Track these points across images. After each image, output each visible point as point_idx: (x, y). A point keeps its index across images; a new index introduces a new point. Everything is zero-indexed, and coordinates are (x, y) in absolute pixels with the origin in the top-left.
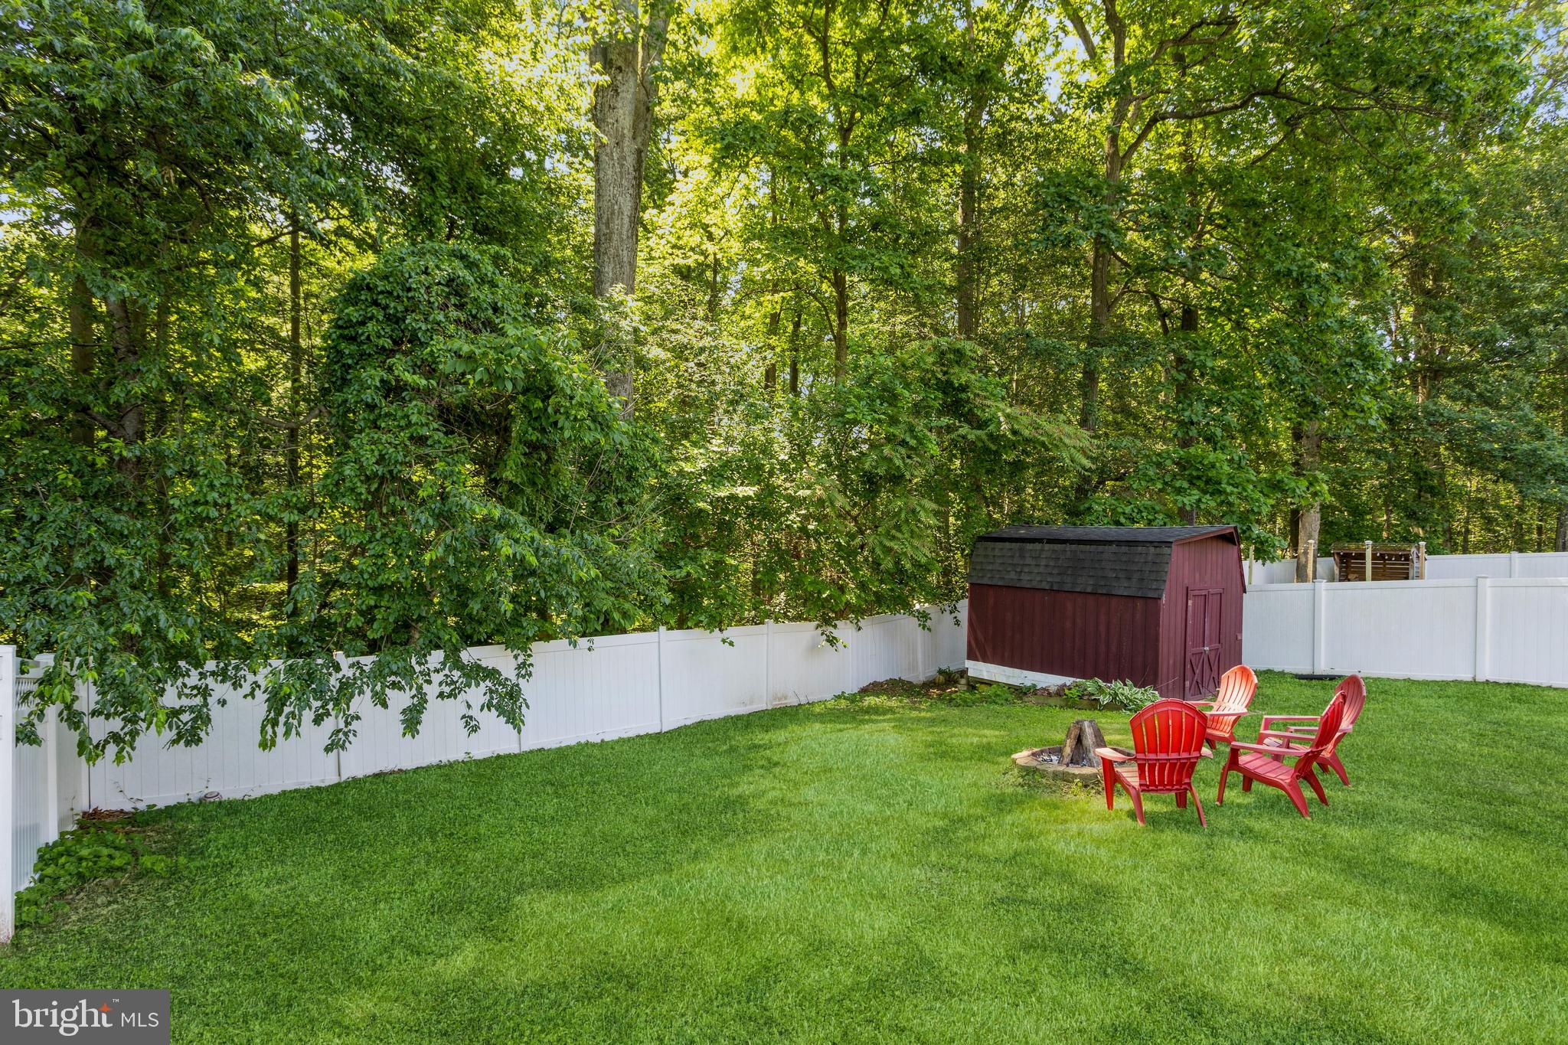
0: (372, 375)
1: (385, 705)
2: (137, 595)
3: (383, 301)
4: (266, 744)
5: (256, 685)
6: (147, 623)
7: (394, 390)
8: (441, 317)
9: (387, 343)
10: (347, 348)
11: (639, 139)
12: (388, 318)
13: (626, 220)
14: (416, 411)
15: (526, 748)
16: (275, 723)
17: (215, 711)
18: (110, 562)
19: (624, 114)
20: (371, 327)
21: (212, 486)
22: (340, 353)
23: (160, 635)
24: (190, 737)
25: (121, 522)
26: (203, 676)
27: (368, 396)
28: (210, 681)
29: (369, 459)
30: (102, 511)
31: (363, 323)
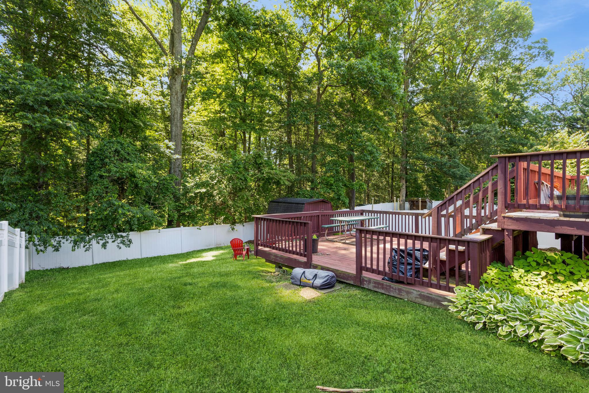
0: (97, 173)
1: (99, 243)
2: (45, 221)
3: (99, 156)
4: (73, 250)
5: (72, 241)
6: (48, 227)
7: (101, 177)
8: (113, 159)
9: (100, 166)
10: (91, 167)
11: (183, 92)
12: (100, 159)
13: (179, 115)
14: (106, 182)
15: (143, 257)
16: (75, 246)
17: (62, 244)
18: (40, 215)
19: (177, 86)
20: (97, 162)
21: (61, 198)
22: (90, 168)
23: (50, 229)
24: (57, 250)
25: (42, 207)
26: (59, 238)
27: (95, 178)
28: (61, 239)
29: (95, 192)
30: (38, 205)
31: (95, 161)
